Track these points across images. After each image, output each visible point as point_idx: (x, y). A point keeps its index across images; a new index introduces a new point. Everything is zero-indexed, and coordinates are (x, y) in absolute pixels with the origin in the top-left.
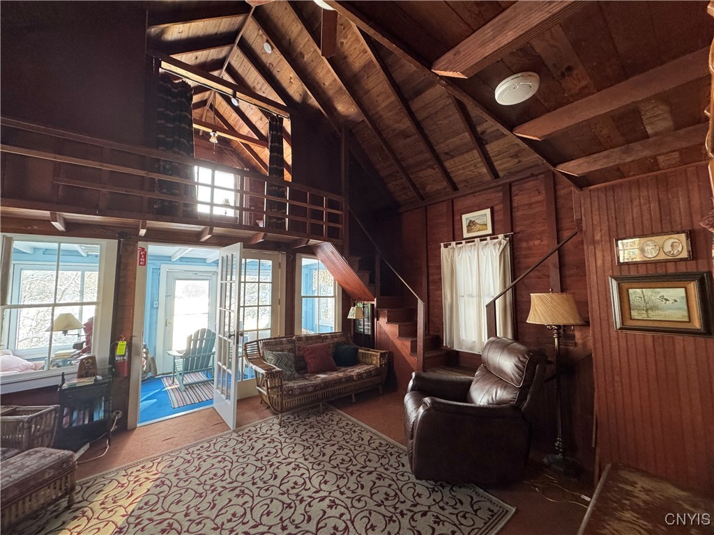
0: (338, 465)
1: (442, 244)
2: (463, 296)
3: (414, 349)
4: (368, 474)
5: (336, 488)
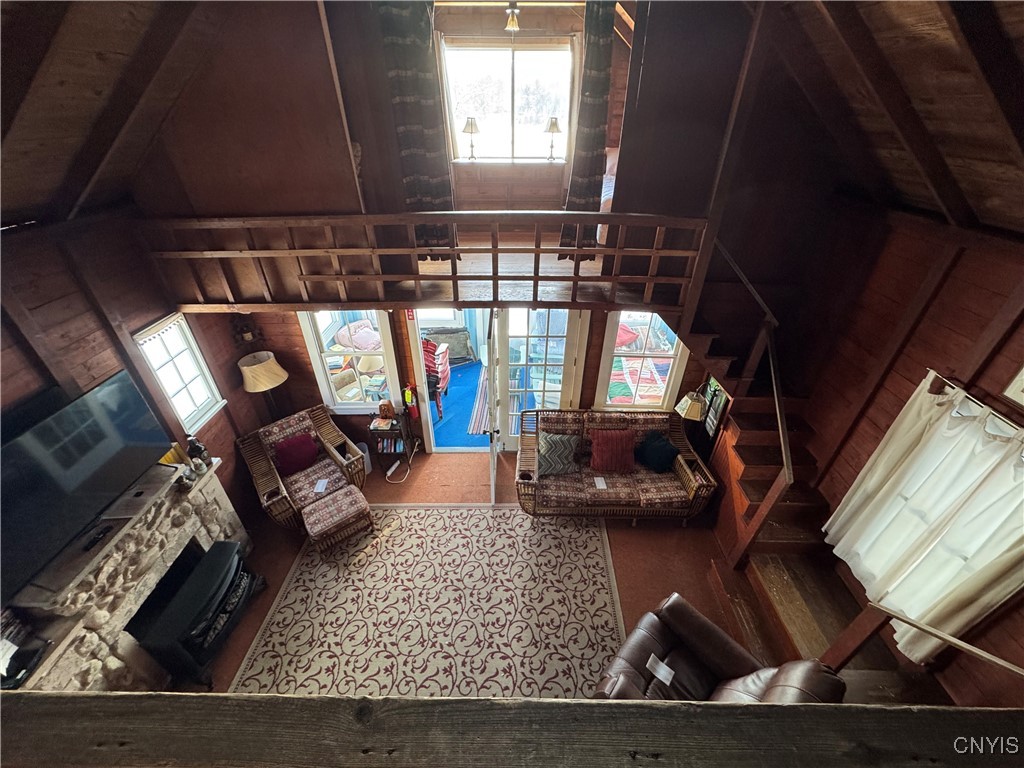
0: (543, 625)
1: (932, 374)
2: (906, 499)
3: (751, 512)
4: (560, 659)
5: (521, 654)
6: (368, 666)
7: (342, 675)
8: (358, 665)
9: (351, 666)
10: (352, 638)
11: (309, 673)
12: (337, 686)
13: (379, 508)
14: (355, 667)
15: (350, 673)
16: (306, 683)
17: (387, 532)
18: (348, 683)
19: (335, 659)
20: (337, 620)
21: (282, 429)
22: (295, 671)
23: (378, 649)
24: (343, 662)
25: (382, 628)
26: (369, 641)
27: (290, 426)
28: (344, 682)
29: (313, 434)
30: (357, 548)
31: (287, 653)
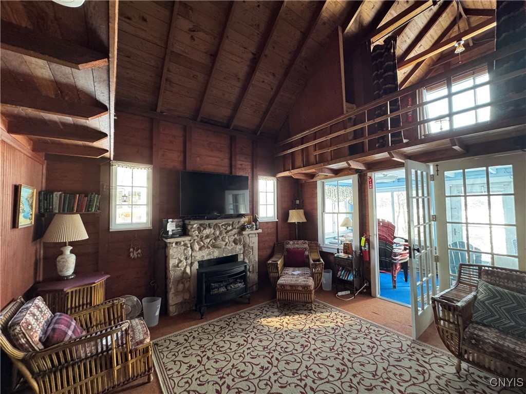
6: (255, 358)
7: (242, 351)
8: (252, 353)
9: (249, 351)
10: (261, 341)
11: (231, 339)
12: (235, 353)
13: (322, 304)
14: (250, 353)
15: (245, 353)
16: (226, 342)
17: (318, 314)
18: (241, 356)
19: (246, 343)
20: (262, 330)
21: (294, 244)
22: (228, 334)
23: (267, 355)
24: (247, 347)
25: (278, 348)
26: (267, 348)
27: (298, 244)
28: (239, 354)
29: (307, 253)
30: (297, 312)
31: (232, 327)
